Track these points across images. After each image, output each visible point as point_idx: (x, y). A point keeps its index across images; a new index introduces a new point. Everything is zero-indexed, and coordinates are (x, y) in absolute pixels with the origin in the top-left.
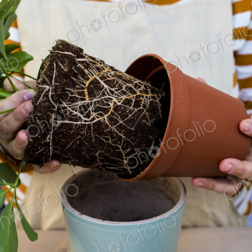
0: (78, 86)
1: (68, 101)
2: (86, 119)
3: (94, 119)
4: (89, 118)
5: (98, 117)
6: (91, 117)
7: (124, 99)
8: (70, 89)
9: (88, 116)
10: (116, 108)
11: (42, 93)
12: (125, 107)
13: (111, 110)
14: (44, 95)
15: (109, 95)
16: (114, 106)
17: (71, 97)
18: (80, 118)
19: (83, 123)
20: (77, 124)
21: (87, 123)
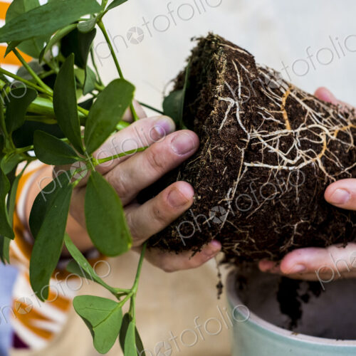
0: (273, 105)
1: (263, 128)
2: (290, 161)
3: (301, 161)
4: (293, 159)
5: (308, 159)
6: (298, 158)
7: (337, 131)
8: (262, 108)
9: (292, 156)
10: (331, 144)
11: (226, 111)
12: (342, 145)
13: (325, 148)
14: (229, 113)
15: (318, 123)
16: (327, 141)
17: (266, 122)
18: (281, 158)
19: (285, 168)
20: (275, 170)
21: (291, 168)
